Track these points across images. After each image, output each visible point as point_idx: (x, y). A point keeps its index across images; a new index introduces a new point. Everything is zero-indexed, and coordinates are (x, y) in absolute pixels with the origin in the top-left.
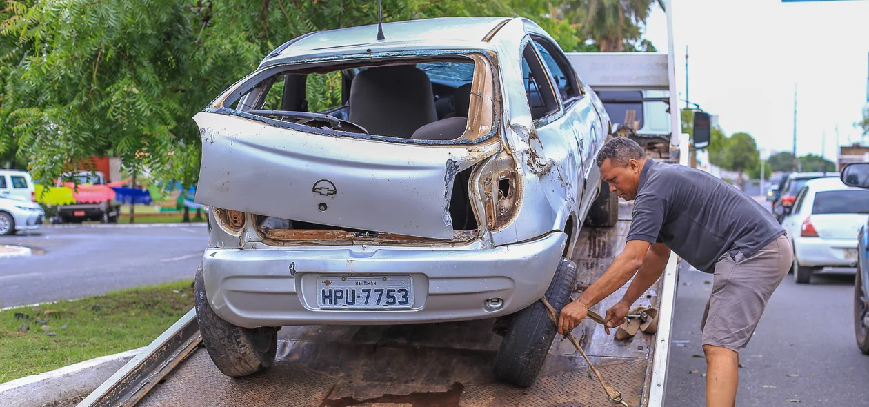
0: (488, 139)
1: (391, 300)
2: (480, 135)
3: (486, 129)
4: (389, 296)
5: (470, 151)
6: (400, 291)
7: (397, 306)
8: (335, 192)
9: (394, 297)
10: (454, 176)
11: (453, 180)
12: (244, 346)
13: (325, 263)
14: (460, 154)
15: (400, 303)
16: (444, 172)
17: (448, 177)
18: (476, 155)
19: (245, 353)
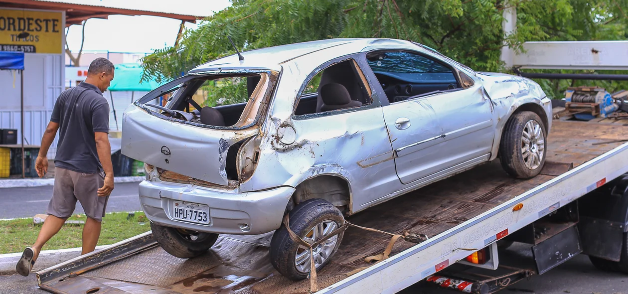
0: (251, 127)
1: (200, 218)
2: (246, 125)
3: (251, 121)
4: (199, 216)
5: (236, 134)
6: (204, 213)
7: (202, 222)
8: (170, 154)
9: (201, 216)
10: (228, 148)
11: (227, 151)
12: (171, 239)
13: (171, 193)
14: (229, 135)
15: (204, 220)
16: (218, 146)
17: (221, 149)
18: (238, 137)
19: (174, 243)
